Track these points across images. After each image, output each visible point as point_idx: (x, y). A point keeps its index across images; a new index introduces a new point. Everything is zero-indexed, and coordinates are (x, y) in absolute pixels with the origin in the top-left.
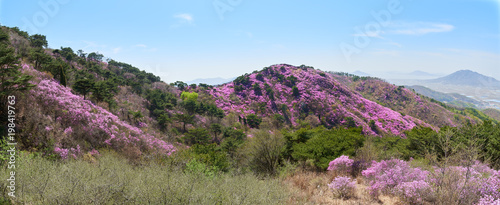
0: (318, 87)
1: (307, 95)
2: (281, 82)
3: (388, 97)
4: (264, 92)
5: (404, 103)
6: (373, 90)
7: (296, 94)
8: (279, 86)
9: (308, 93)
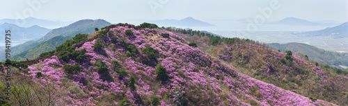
0: (191, 65)
1: (181, 80)
2: (133, 57)
3: (272, 71)
4: (114, 75)
5: (298, 77)
6: (247, 59)
7: (164, 77)
8: (132, 65)
9: (181, 75)
